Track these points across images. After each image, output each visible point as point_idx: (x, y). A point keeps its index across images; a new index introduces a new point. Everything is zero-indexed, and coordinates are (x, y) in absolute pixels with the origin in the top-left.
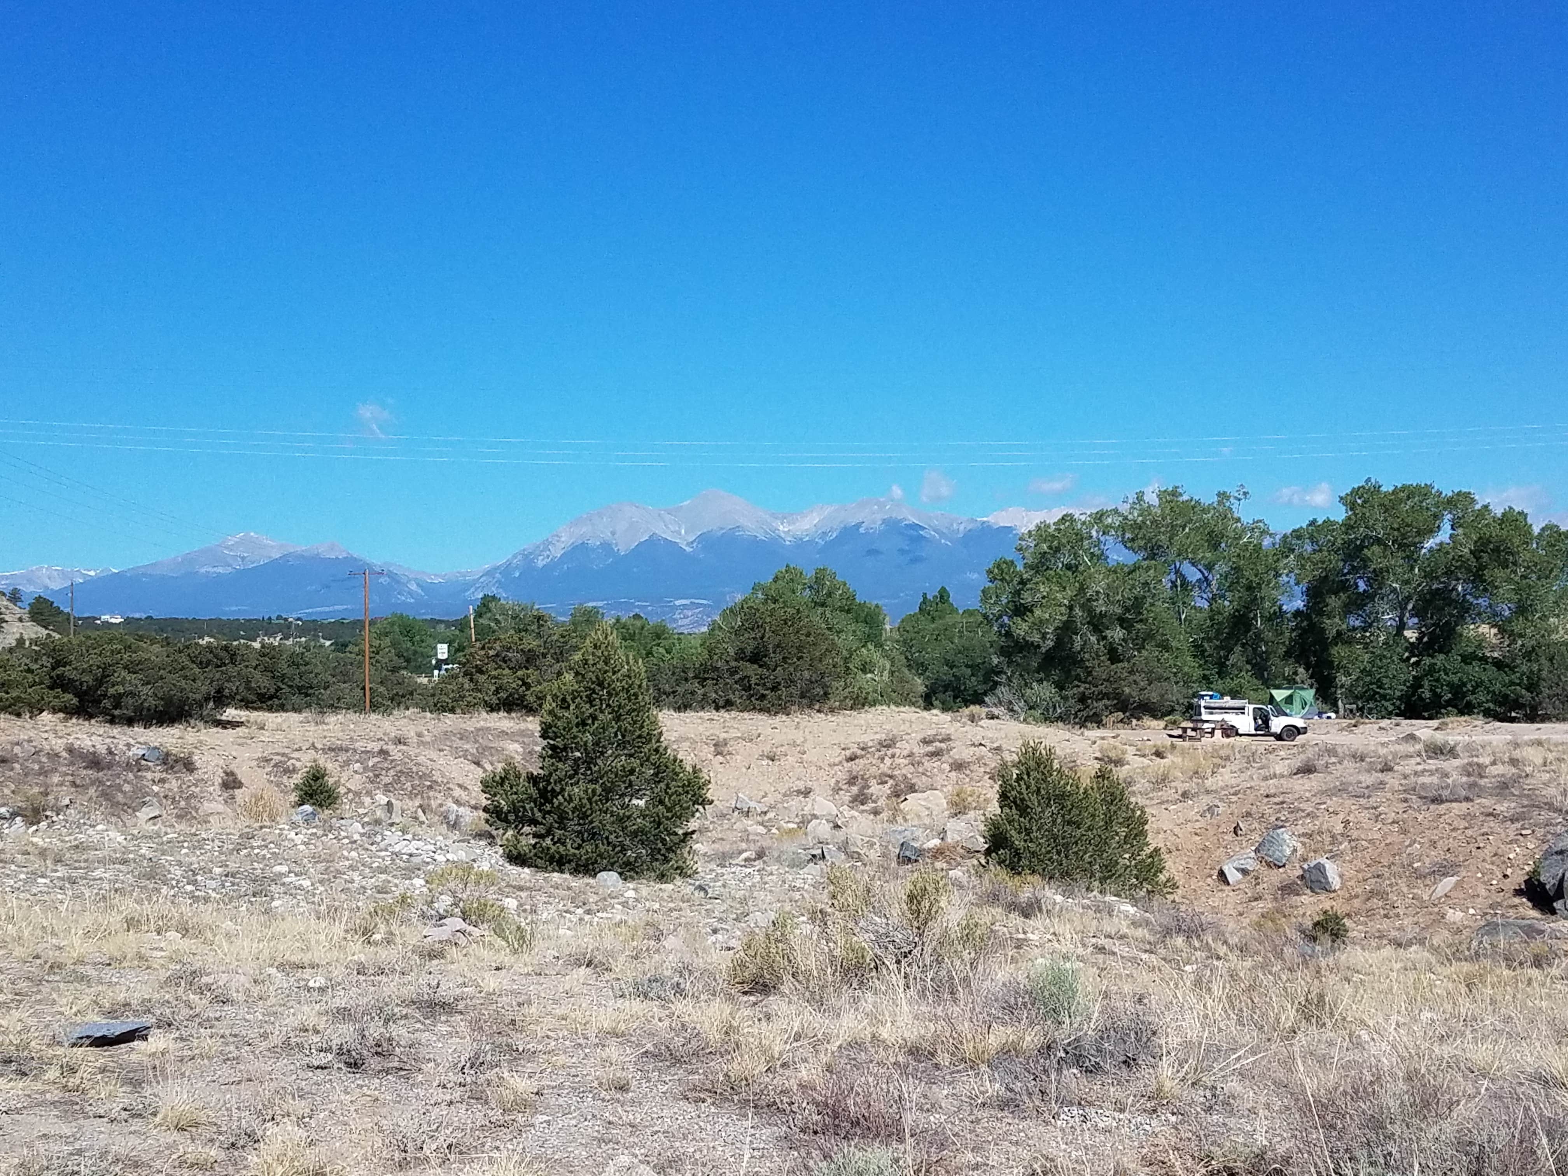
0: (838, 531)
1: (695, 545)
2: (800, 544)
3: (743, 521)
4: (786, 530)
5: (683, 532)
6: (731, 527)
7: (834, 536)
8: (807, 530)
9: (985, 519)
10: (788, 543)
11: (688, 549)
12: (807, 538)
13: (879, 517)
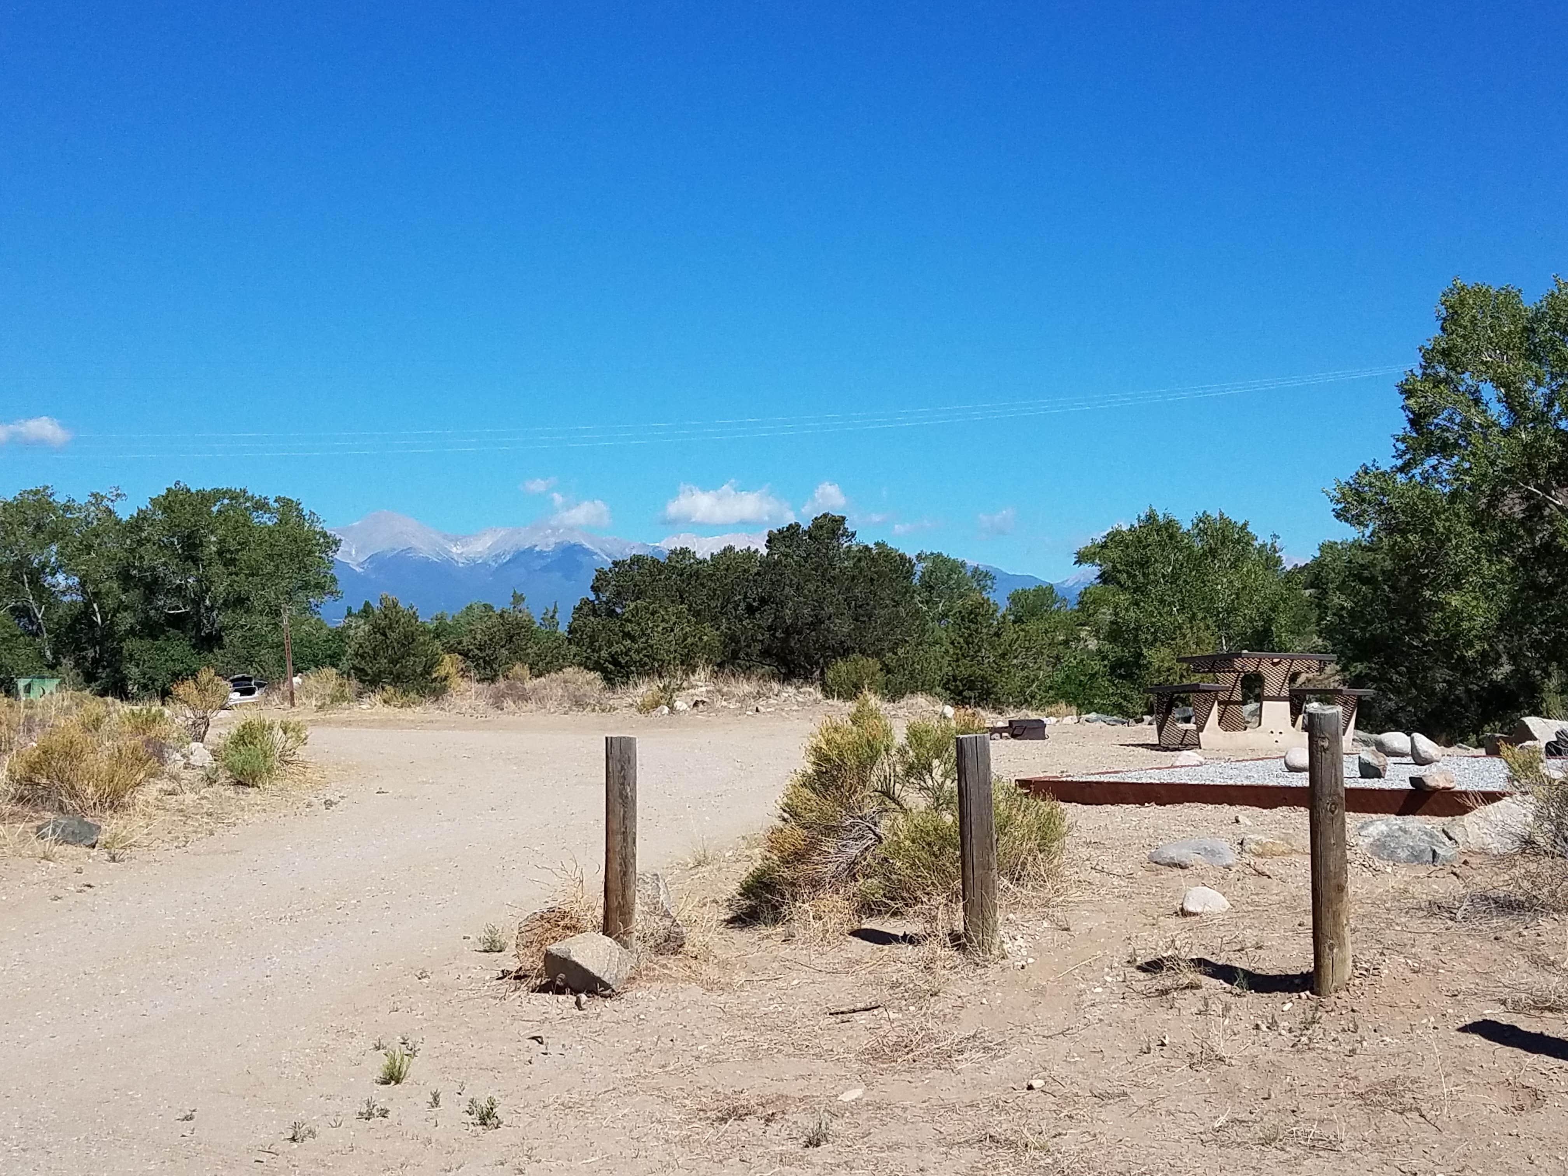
0: (512, 554)
1: (365, 566)
2: (474, 567)
3: (414, 543)
4: (459, 552)
5: (353, 552)
6: (402, 548)
7: (508, 558)
8: (480, 552)
9: (657, 544)
10: (461, 565)
11: (358, 570)
12: (480, 561)
13: (552, 540)
